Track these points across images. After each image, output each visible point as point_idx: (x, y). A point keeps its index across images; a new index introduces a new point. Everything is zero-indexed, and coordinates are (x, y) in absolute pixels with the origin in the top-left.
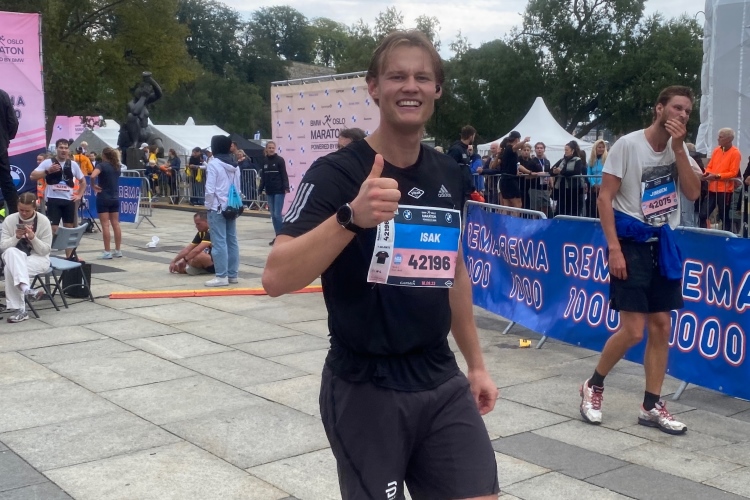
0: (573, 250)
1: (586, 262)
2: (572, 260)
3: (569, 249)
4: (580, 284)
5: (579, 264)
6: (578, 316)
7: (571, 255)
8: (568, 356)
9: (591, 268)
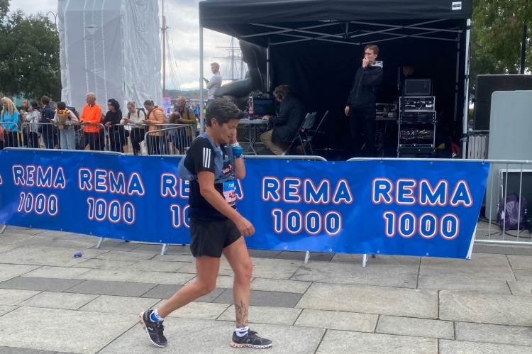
0: (20, 169)
1: (30, 176)
2: (20, 175)
3: (16, 169)
4: (27, 189)
5: (25, 177)
6: (28, 209)
7: (19, 172)
8: (24, 235)
9: (35, 179)
